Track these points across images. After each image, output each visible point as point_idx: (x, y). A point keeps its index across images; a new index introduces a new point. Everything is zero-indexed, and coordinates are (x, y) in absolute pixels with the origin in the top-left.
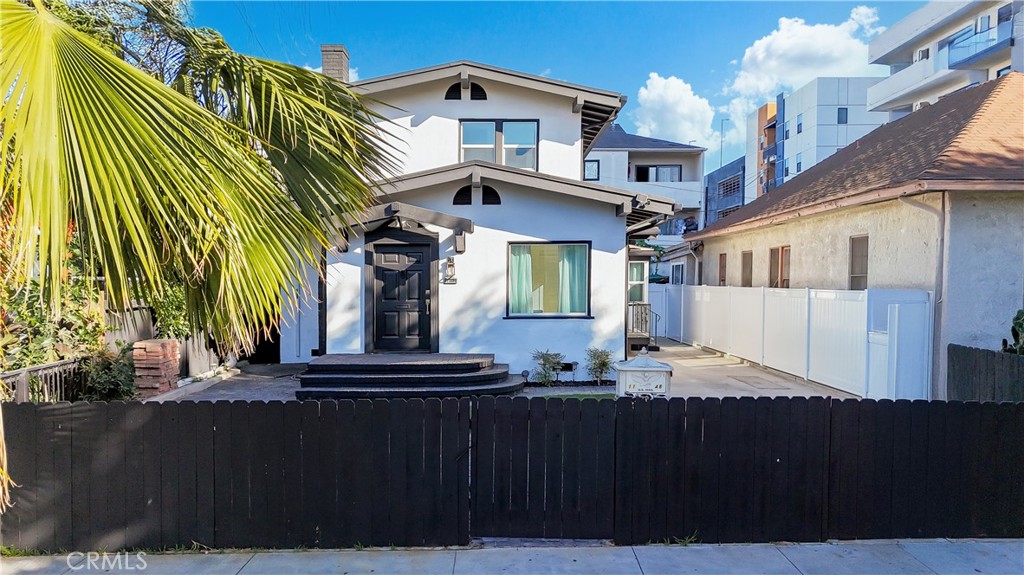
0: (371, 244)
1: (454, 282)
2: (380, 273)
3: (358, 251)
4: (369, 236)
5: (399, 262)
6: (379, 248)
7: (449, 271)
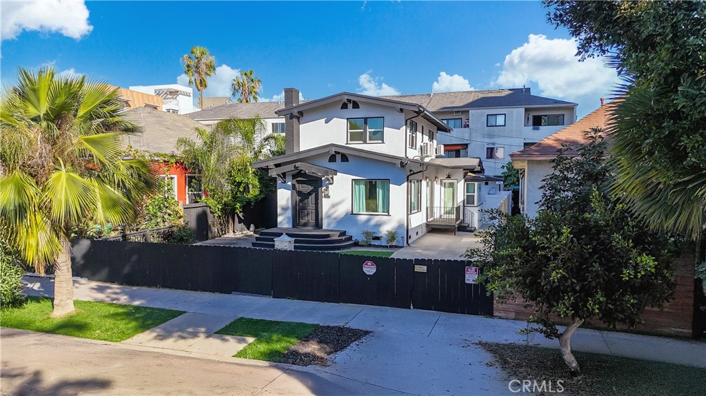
0: (295, 180)
1: (329, 197)
2: (299, 193)
3: (290, 183)
4: (294, 177)
5: (307, 188)
6: (299, 182)
7: (326, 193)
